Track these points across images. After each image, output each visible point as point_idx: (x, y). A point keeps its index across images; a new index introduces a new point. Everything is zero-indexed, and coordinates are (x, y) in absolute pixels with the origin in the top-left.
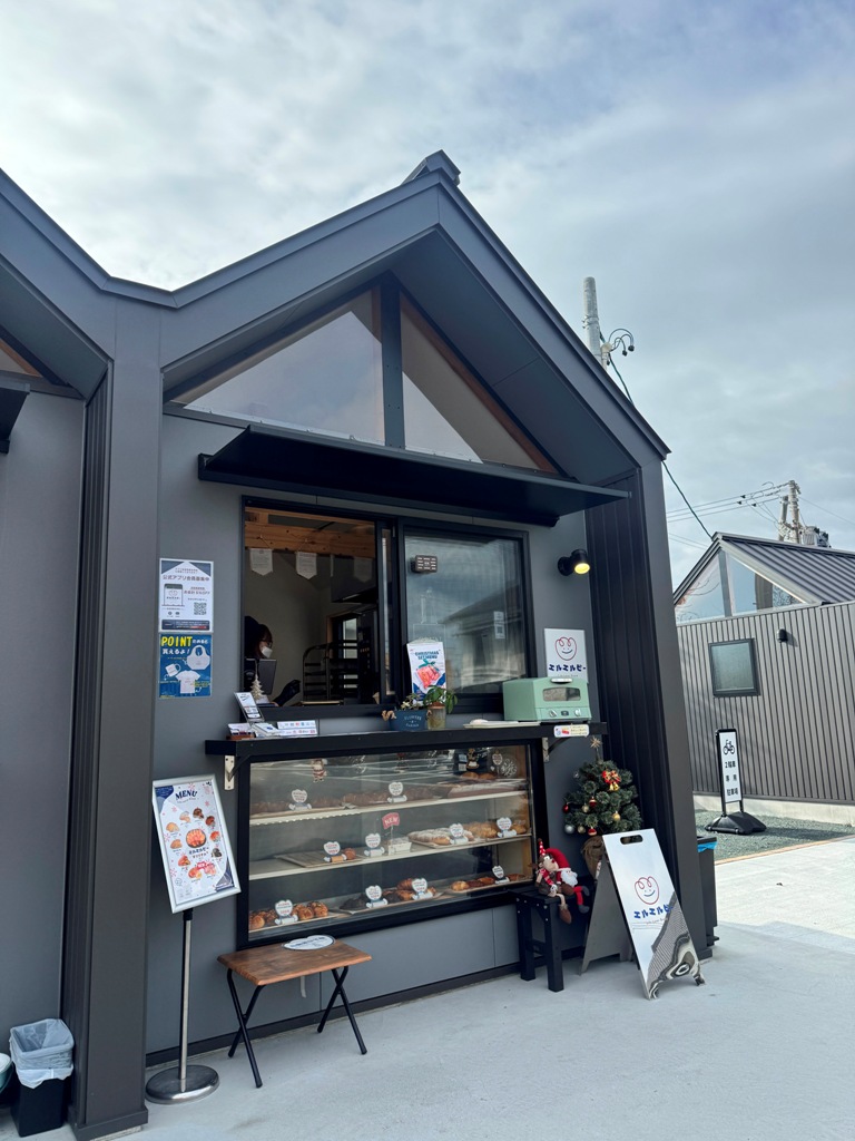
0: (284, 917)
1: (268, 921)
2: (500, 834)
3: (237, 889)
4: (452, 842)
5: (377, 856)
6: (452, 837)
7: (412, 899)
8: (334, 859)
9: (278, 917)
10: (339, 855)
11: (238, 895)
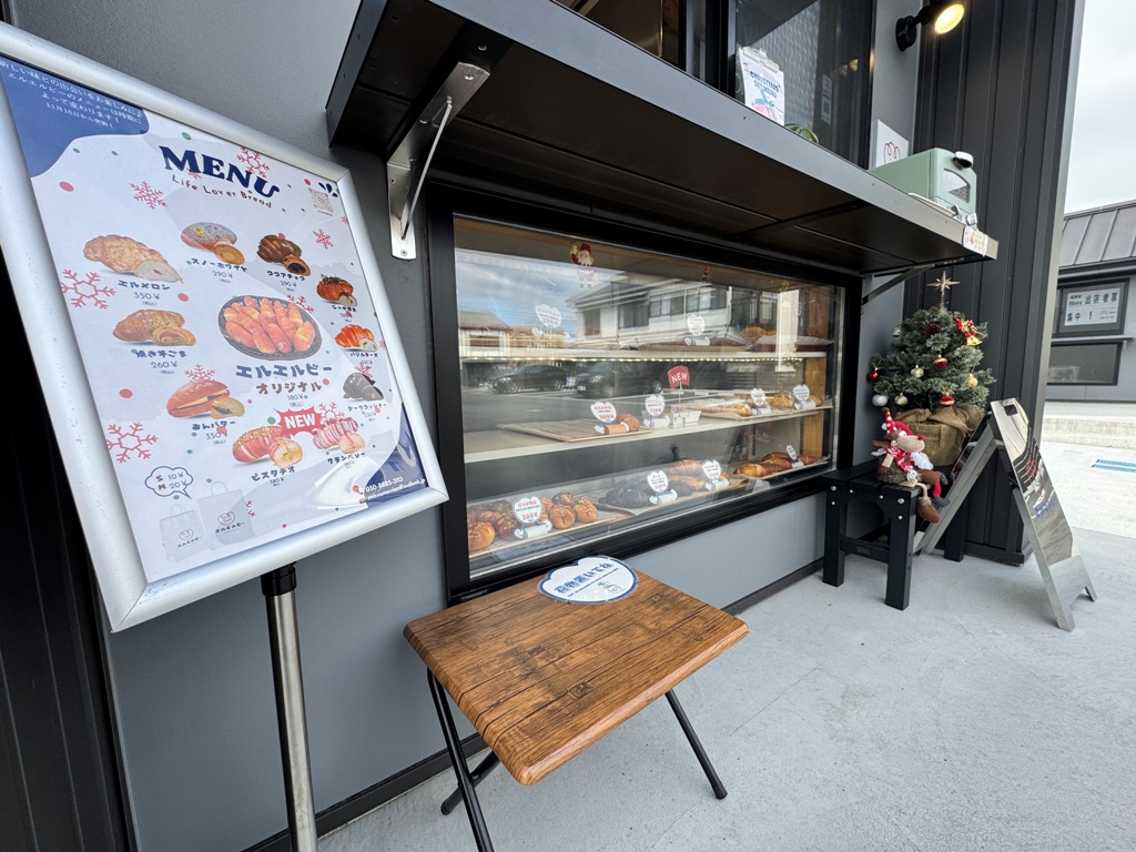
0: (528, 526)
1: (502, 534)
2: (797, 406)
3: (437, 493)
4: (754, 411)
5: (662, 428)
6: (753, 406)
7: (704, 489)
8: (613, 429)
9: (519, 525)
10: (617, 422)
11: (441, 507)
